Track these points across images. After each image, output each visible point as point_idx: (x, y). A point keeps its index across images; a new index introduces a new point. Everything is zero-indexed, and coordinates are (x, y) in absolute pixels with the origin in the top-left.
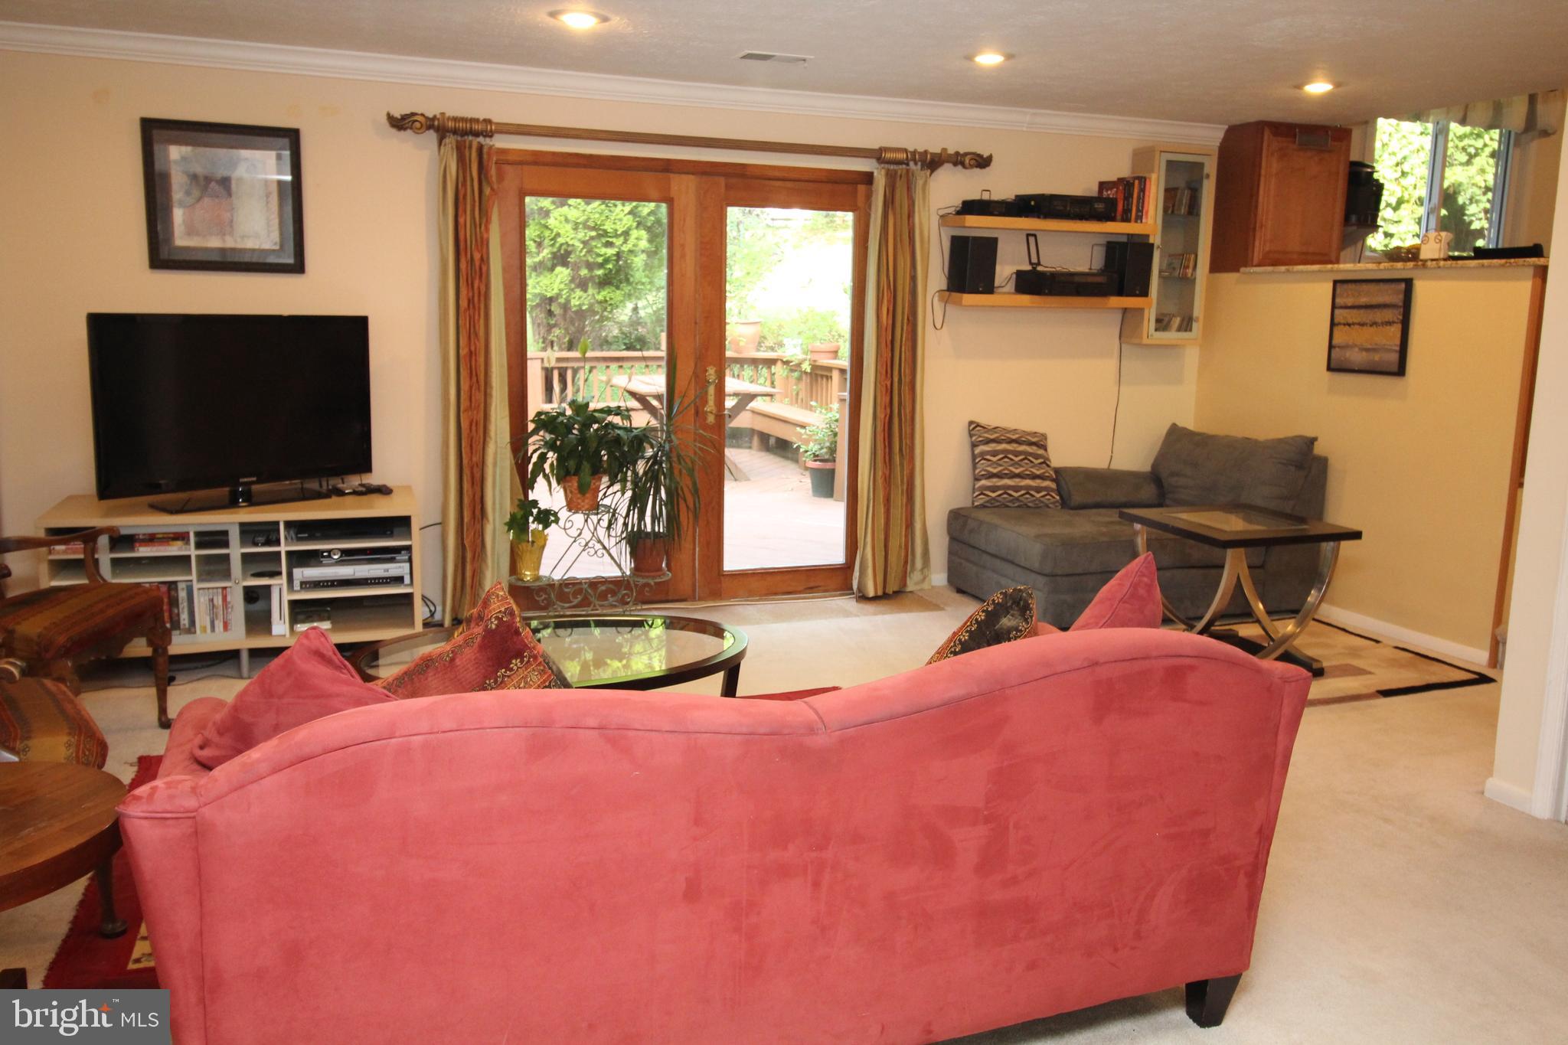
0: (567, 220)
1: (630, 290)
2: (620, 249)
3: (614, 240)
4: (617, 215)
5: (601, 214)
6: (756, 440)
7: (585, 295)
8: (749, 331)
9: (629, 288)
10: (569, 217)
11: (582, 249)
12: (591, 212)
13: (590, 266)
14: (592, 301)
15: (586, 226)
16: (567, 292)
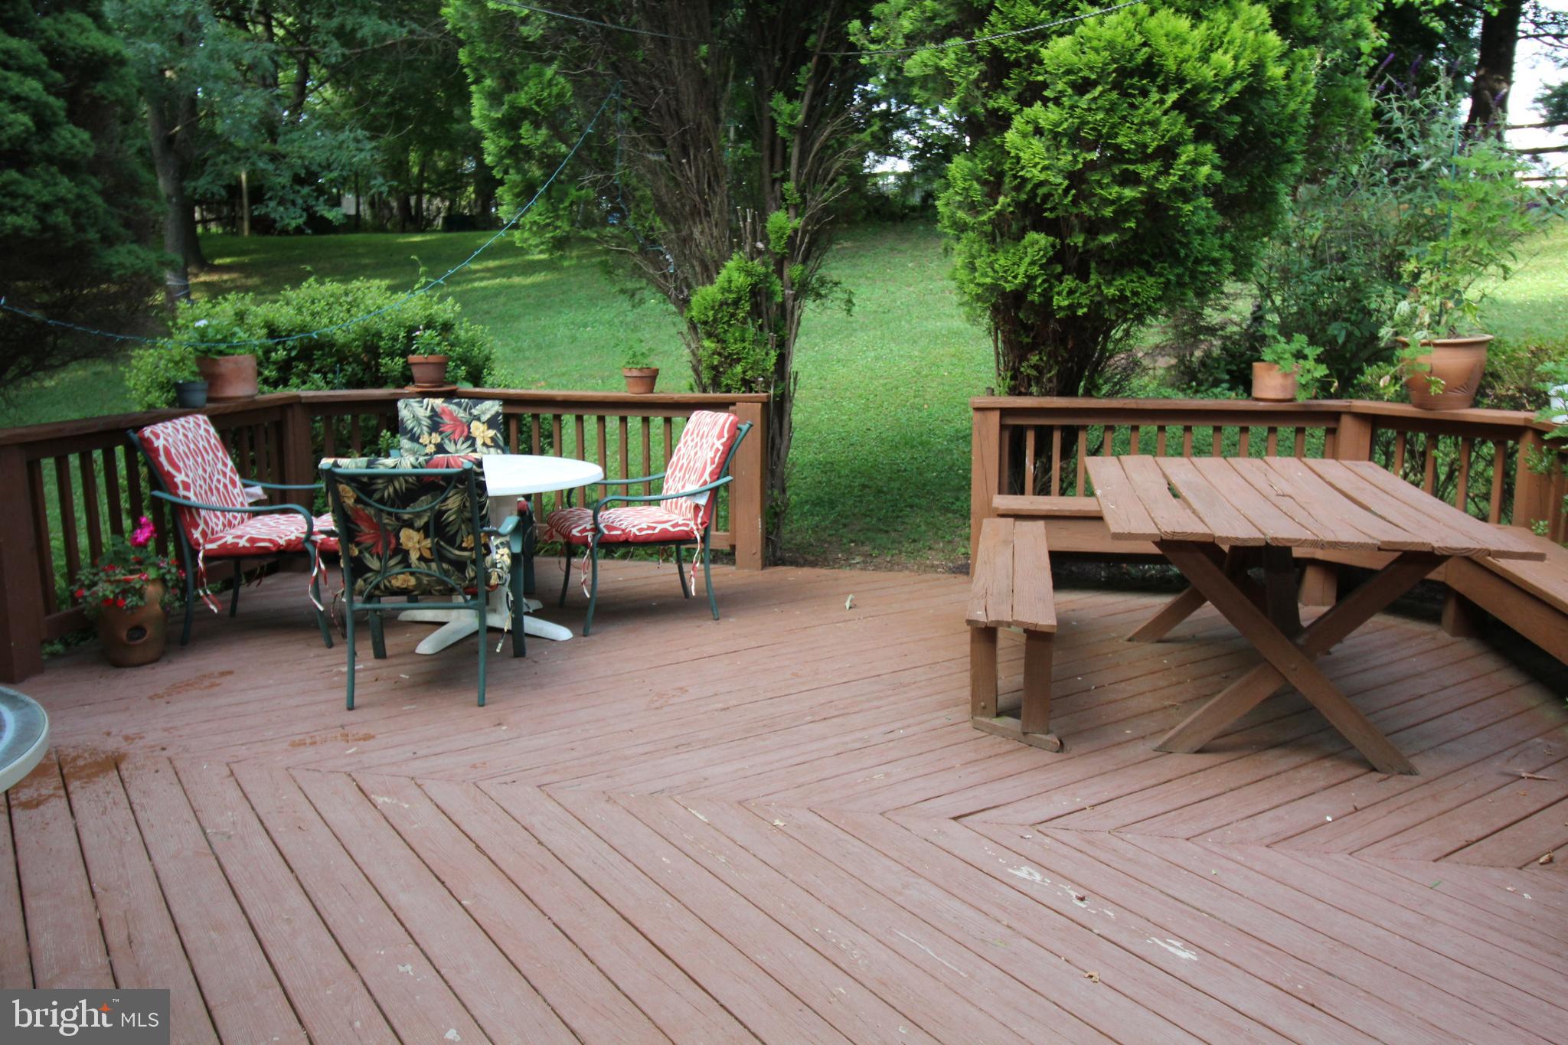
0: (1038, 131)
1: (1179, 276)
2: (1151, 186)
3: (1140, 168)
4: (1148, 112)
5: (1110, 110)
6: (1450, 611)
7: (1084, 287)
8: (1455, 362)
9: (1180, 270)
10: (1042, 123)
11: (1066, 191)
12: (1089, 110)
13: (1093, 228)
14: (1098, 298)
15: (1075, 139)
16: (1044, 281)
